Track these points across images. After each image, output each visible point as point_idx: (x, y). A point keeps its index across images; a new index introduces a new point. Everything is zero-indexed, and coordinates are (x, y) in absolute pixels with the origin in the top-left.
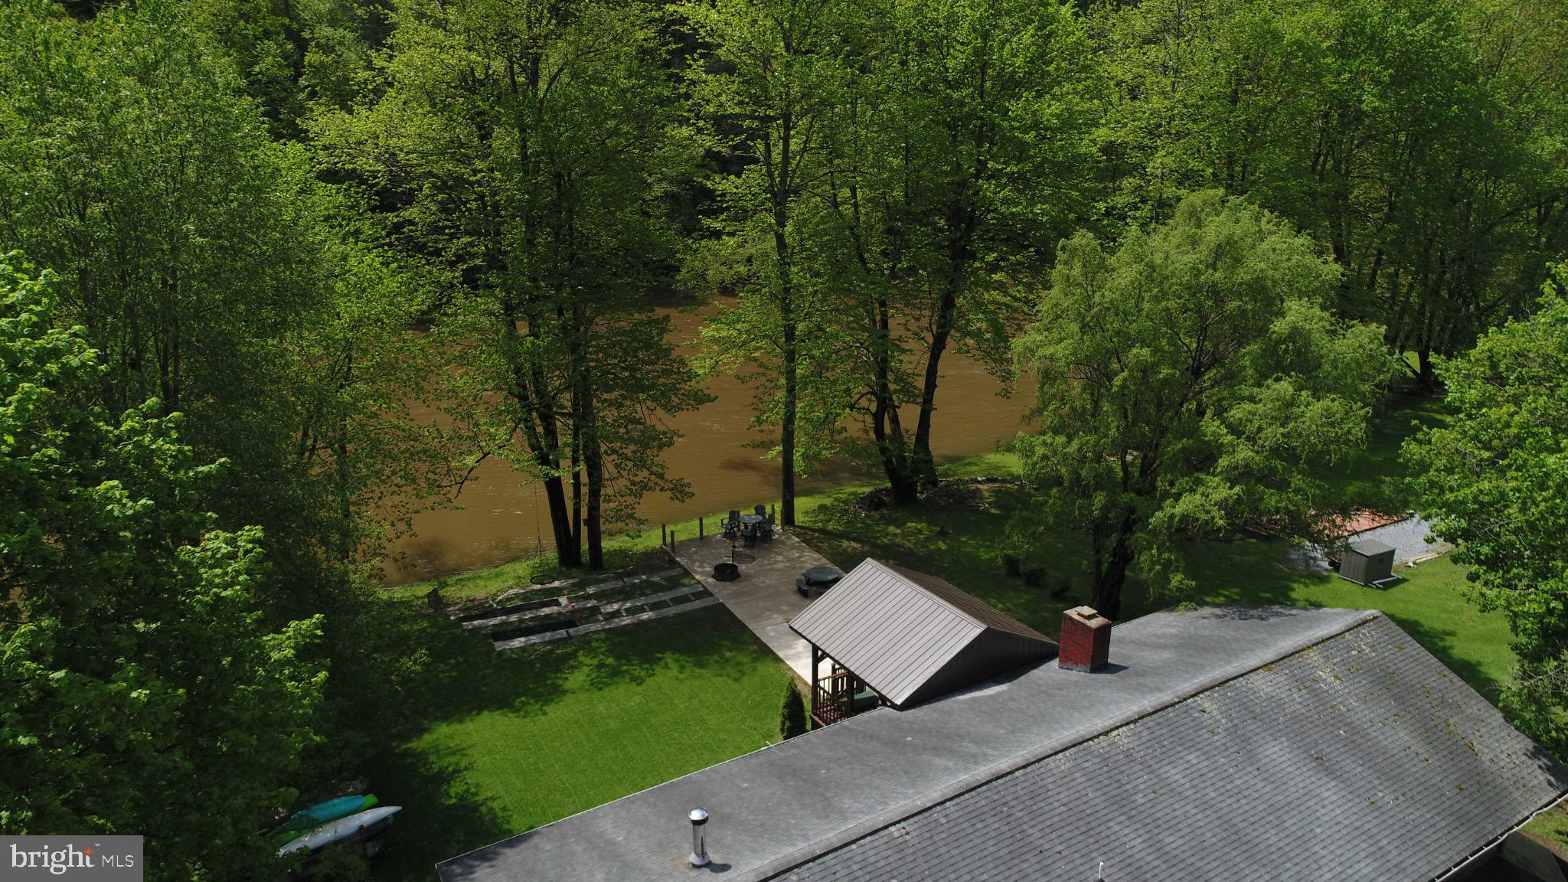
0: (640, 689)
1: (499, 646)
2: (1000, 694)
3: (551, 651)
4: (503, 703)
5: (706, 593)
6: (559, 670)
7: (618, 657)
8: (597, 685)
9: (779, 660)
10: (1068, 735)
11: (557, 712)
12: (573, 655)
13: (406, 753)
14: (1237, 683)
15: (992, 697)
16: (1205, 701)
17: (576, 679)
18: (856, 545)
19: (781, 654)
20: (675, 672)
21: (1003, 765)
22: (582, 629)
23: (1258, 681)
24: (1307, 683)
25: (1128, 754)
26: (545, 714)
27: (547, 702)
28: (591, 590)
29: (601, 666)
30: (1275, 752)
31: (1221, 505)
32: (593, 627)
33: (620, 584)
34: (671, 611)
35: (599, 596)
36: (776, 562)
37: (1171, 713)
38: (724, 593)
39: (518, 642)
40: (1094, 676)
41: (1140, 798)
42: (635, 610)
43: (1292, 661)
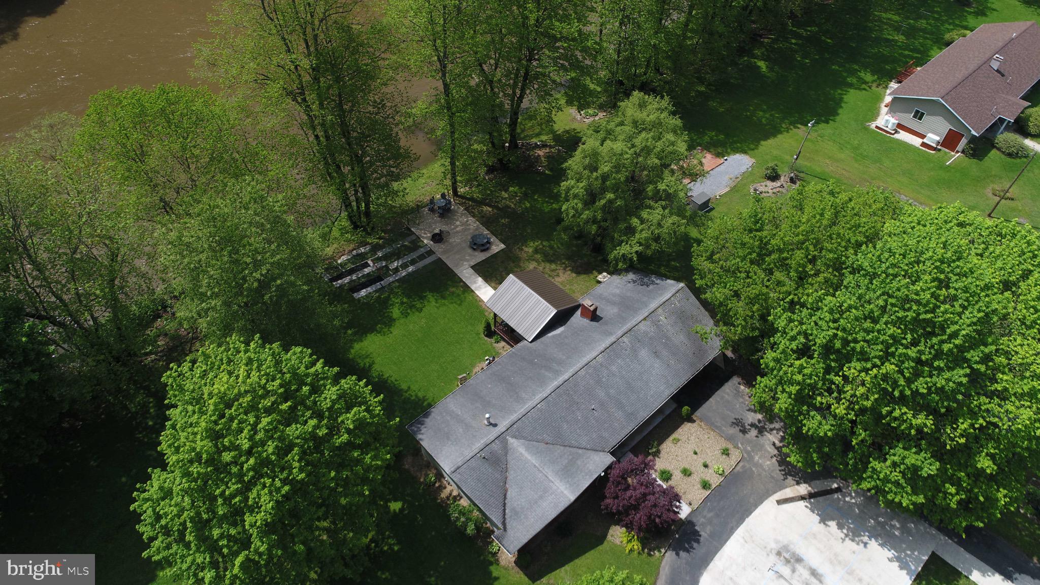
0: (422, 314)
1: (356, 295)
2: (562, 332)
3: (379, 297)
5: (431, 252)
6: (387, 308)
7: (409, 297)
8: (405, 315)
9: (473, 291)
10: (582, 362)
11: (397, 331)
12: (389, 297)
14: (635, 328)
15: (559, 335)
16: (625, 339)
17: (395, 312)
18: (490, 209)
19: (473, 288)
20: (434, 303)
21: (566, 377)
22: (387, 281)
23: (642, 327)
24: (656, 324)
25: (601, 365)
26: (391, 333)
27: (390, 326)
28: (380, 254)
29: (402, 303)
30: (644, 353)
31: (637, 252)
32: (391, 279)
33: (391, 248)
34: (421, 264)
35: (385, 258)
36: (457, 226)
37: (614, 346)
38: (439, 251)
39: (363, 292)
40: (592, 323)
41: (604, 380)
42: (405, 266)
43: (653, 314)
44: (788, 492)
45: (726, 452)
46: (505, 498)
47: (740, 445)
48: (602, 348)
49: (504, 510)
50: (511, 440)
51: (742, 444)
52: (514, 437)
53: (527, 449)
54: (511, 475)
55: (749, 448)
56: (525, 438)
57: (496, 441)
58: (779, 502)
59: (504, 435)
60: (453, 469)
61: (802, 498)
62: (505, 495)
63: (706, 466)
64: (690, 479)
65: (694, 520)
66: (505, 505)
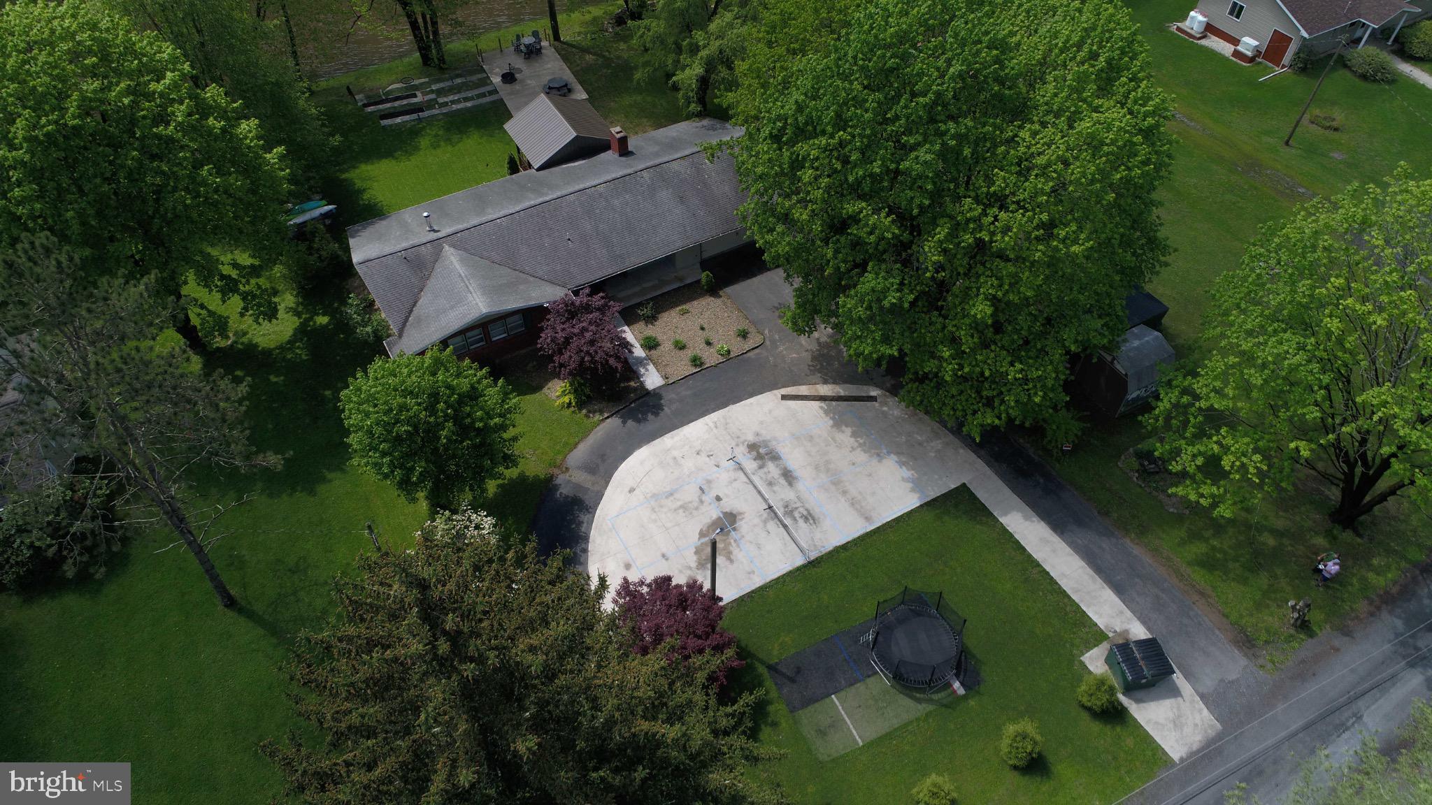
0: (455, 148)
1: (385, 122)
2: (580, 164)
3: (414, 126)
4: (389, 154)
5: (495, 91)
6: (416, 137)
7: (448, 130)
8: (435, 146)
10: (577, 187)
11: (415, 160)
12: (424, 128)
13: (345, 180)
14: (663, 166)
16: (645, 174)
17: (424, 142)
21: (547, 198)
22: (426, 114)
23: (675, 165)
25: (601, 195)
26: (410, 161)
27: (411, 154)
28: (433, 88)
29: (437, 135)
30: (664, 195)
32: (433, 112)
33: (449, 83)
35: (440, 92)
36: (538, 70)
37: (628, 178)
38: (505, 91)
39: (399, 120)
41: (598, 211)
42: (458, 101)
43: (697, 155)
44: (803, 390)
45: (744, 335)
46: (414, 305)
47: (766, 332)
48: (609, 177)
49: (409, 316)
50: (447, 247)
51: (770, 331)
52: (453, 246)
53: (462, 260)
54: (431, 283)
55: (777, 337)
56: (465, 250)
57: (428, 245)
58: (784, 397)
59: (441, 241)
60: (361, 261)
61: (822, 398)
62: (416, 303)
63: (708, 343)
64: (681, 353)
65: (664, 394)
66: (411, 311)
